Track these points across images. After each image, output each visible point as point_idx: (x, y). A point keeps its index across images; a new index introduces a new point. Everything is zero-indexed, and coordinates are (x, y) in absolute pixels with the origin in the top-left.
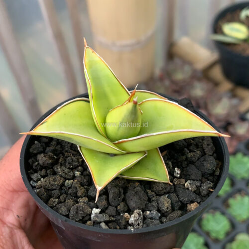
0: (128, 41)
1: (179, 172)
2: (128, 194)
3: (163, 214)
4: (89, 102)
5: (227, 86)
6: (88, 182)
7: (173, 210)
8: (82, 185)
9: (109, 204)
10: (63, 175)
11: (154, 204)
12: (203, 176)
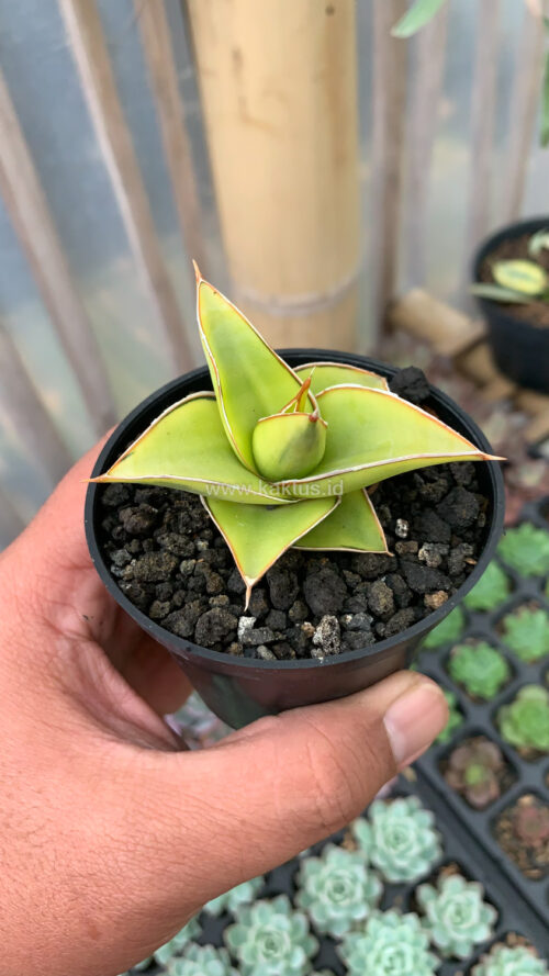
0: (305, 297)
1: (405, 528)
2: (307, 584)
3: (379, 619)
4: (214, 398)
5: (501, 388)
6: (225, 560)
7: (397, 608)
8: (214, 568)
10: (176, 551)
11: (360, 599)
12: (453, 532)
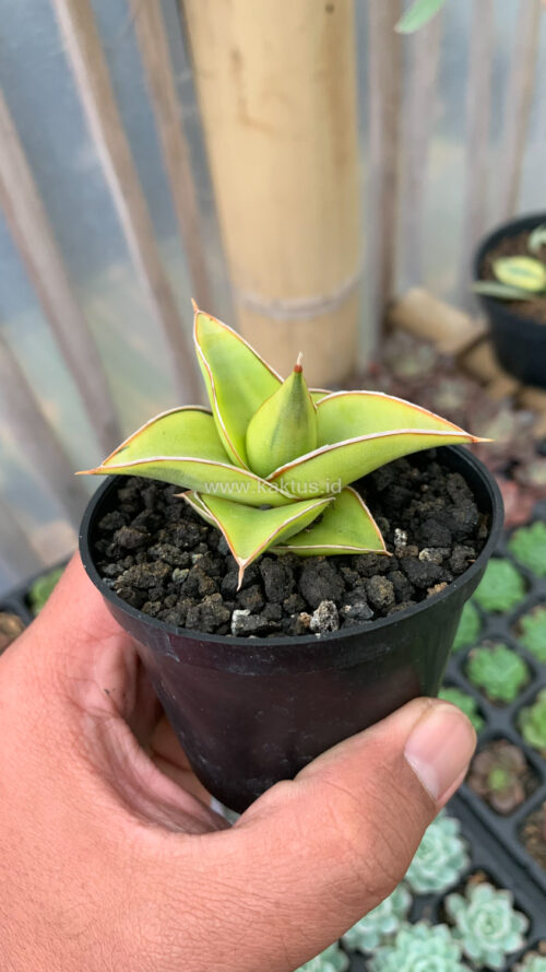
1: (404, 537)
3: (379, 611)
7: (398, 601)
9: (266, 599)
